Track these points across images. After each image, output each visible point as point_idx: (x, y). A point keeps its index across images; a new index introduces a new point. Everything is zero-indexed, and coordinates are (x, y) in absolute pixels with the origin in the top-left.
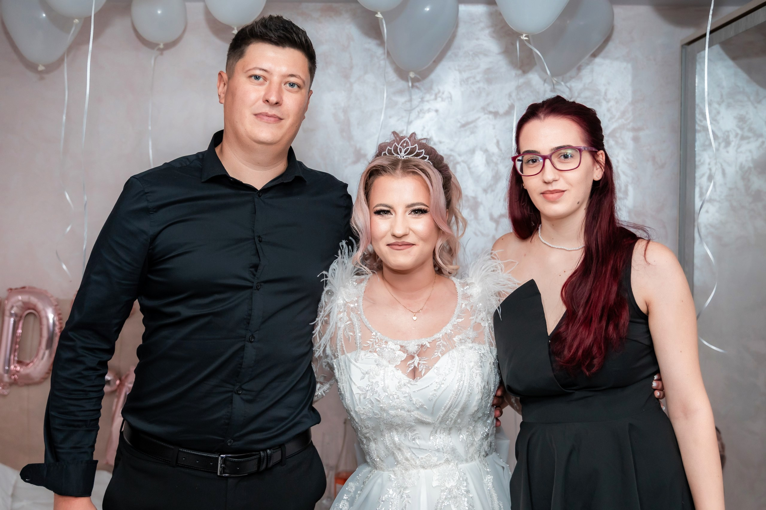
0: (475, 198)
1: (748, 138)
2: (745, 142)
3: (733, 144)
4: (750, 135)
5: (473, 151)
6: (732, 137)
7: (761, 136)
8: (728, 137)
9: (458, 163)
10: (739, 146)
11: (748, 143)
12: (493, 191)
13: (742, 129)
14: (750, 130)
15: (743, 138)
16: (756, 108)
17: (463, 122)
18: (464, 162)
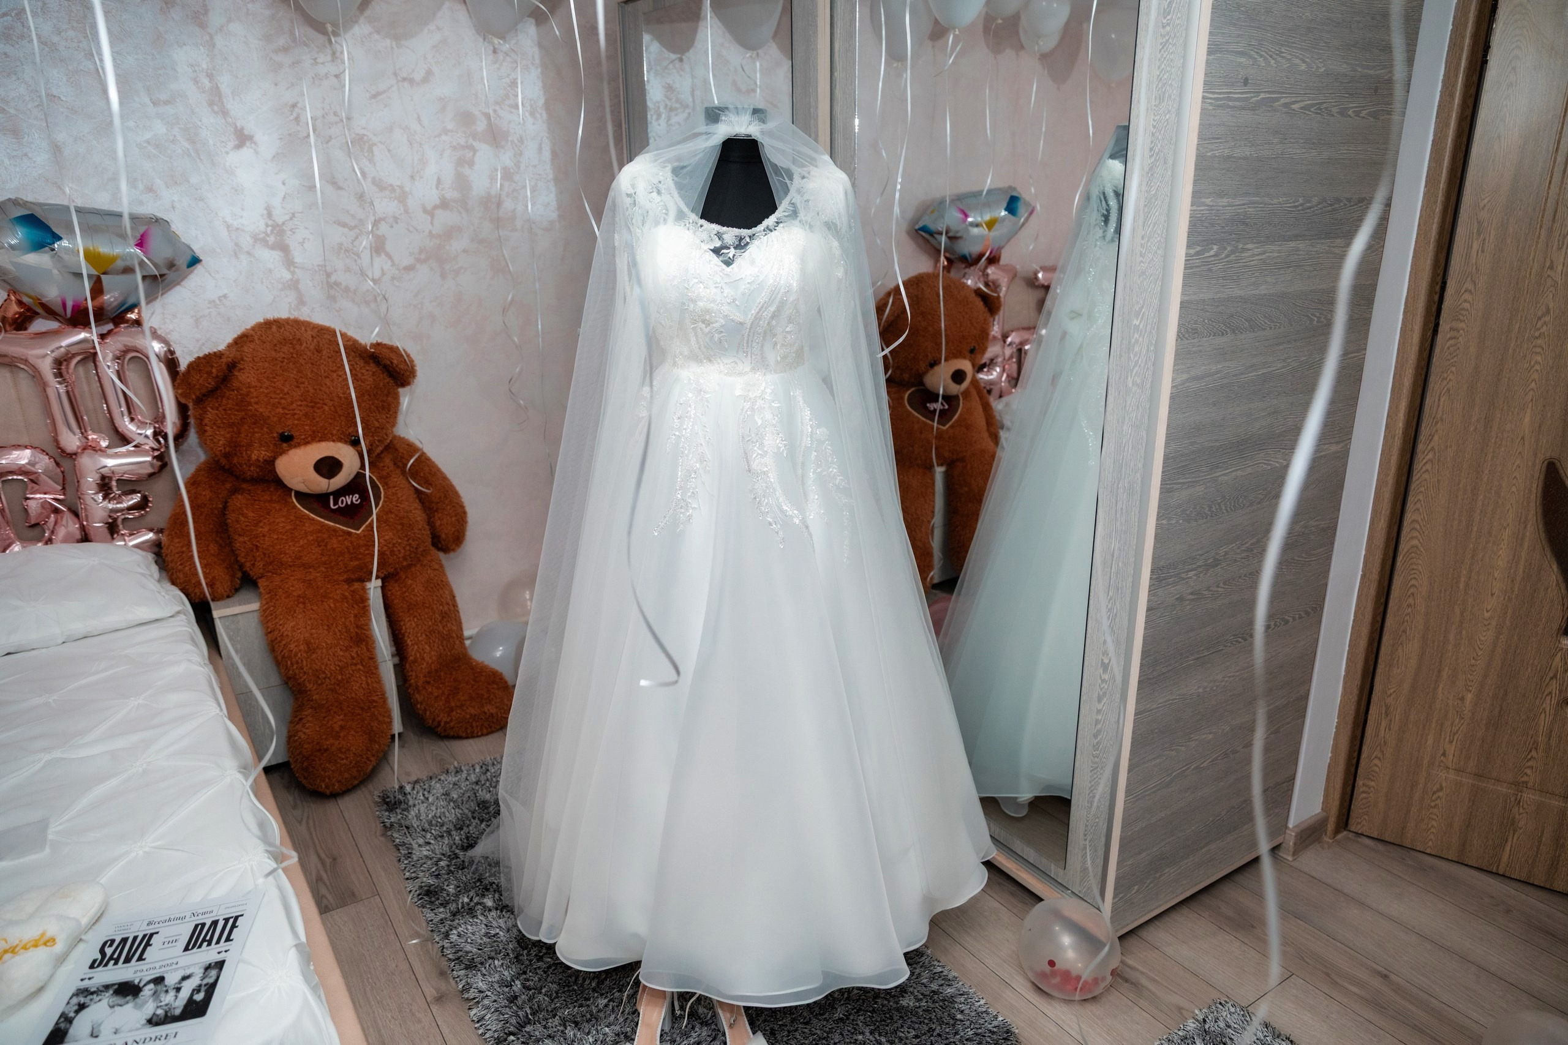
0: (401, 187)
1: (676, 109)
2: (673, 114)
3: (663, 116)
4: (677, 106)
5: (390, 130)
6: (662, 109)
7: (687, 106)
8: (659, 108)
9: (375, 144)
10: (669, 119)
11: (676, 115)
12: (421, 177)
13: (670, 100)
14: (678, 101)
15: (672, 109)
16: (681, 76)
17: (373, 92)
18: (381, 143)
